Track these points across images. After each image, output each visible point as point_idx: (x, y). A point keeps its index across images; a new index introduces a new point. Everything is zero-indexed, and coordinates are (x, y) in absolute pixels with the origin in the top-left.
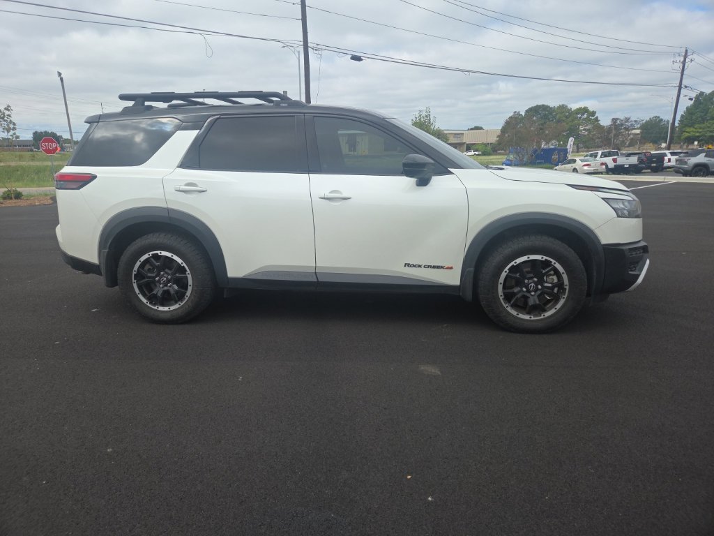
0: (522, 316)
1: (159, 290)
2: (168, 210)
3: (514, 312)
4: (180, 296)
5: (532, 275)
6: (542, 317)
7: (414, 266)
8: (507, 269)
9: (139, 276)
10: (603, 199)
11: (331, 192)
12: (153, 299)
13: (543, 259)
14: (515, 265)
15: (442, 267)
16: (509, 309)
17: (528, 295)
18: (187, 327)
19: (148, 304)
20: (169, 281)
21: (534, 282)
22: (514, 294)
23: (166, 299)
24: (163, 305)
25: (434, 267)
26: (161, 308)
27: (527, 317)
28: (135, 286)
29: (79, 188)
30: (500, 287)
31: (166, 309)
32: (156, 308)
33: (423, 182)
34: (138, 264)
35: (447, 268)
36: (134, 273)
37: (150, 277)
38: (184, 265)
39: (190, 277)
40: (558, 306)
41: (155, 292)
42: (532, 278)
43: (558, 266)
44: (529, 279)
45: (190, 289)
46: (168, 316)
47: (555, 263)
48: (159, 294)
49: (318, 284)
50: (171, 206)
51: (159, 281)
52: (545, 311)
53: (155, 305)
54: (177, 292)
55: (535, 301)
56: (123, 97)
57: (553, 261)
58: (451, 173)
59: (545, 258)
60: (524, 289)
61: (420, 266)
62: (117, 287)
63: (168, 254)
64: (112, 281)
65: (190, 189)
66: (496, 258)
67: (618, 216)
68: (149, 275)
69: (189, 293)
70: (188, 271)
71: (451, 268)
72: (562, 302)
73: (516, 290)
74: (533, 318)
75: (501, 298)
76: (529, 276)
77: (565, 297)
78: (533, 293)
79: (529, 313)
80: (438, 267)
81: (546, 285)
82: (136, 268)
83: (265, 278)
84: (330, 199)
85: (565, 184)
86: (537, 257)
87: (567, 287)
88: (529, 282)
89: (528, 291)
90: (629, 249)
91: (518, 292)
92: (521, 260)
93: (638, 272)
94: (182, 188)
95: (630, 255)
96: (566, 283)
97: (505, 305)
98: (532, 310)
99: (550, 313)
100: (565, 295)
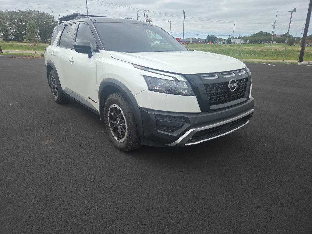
0: (115, 137)
1: (55, 90)
6: (120, 141)
7: (90, 98)
8: (109, 109)
11: (71, 58)
14: (111, 108)
15: (95, 101)
19: (54, 95)
27: (116, 139)
28: (52, 87)
31: (56, 97)
36: (51, 83)
40: (125, 138)
43: (123, 113)
44: (118, 118)
46: (56, 100)
48: (55, 92)
50: (52, 60)
55: (119, 131)
57: (122, 111)
58: (99, 52)
59: (119, 108)
63: (54, 78)
67: (149, 90)
72: (125, 136)
73: (114, 122)
74: (118, 141)
78: (119, 127)
82: (51, 81)
84: (71, 61)
85: (132, 64)
86: (117, 106)
87: (126, 128)
88: (118, 120)
89: (118, 124)
90: (155, 114)
91: (115, 124)
92: (113, 106)
93: (175, 134)
94: (52, 53)
95: (158, 119)
96: (126, 126)
97: (111, 129)
98: (118, 136)
99: (123, 140)
100: (126, 133)
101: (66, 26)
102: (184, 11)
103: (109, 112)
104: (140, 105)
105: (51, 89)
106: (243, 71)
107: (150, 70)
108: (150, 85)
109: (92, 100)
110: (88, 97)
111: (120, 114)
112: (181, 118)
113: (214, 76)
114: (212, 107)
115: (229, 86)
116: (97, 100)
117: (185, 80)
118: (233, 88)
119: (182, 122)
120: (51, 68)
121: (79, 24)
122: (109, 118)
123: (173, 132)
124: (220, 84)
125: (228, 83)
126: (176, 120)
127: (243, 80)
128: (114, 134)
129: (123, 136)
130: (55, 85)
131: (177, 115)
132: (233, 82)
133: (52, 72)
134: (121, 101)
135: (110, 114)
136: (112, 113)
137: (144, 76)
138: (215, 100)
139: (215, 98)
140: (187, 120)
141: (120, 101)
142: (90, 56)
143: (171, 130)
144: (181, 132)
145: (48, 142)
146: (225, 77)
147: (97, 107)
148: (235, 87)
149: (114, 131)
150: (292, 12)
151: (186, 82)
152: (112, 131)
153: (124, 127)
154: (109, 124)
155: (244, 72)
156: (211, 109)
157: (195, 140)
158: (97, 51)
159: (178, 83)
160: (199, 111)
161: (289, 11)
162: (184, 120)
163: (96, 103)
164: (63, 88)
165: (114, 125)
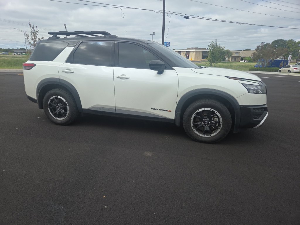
0: (200, 135)
1: (58, 111)
2: (60, 79)
3: (197, 133)
4: (65, 115)
5: (206, 117)
6: (210, 136)
7: (155, 109)
8: (195, 114)
9: (50, 105)
10: (242, 84)
11: (122, 75)
12: (55, 115)
13: (211, 110)
14: (198, 112)
15: (167, 111)
16: (195, 131)
17: (204, 126)
18: (67, 127)
19: (53, 117)
20: (61, 108)
21: (207, 120)
22: (198, 125)
23: (60, 115)
24: (59, 117)
25: (163, 110)
26: (58, 119)
27: (203, 136)
28: (49, 109)
29: (30, 69)
30: (192, 121)
31: (60, 119)
32: (56, 118)
33: (160, 73)
34: (50, 101)
35: (169, 111)
36: (48, 104)
37: (54, 106)
38: (66, 102)
39: (68, 107)
40: (217, 132)
41: (56, 112)
42: (206, 118)
43: (218, 114)
44: (205, 118)
45: (68, 112)
46: (60, 122)
47: (216, 112)
48: (57, 113)
49: (116, 114)
50: (61, 78)
51: (57, 108)
52: (211, 133)
53: (56, 117)
54: (64, 113)
55: (207, 128)
56: (50, 33)
57: (216, 111)
58: (173, 69)
59: (212, 109)
60: (203, 123)
61: (157, 109)
62: (43, 109)
63: (60, 97)
64: (41, 107)
65: (68, 71)
66: (190, 108)
67: (249, 93)
68: (54, 105)
69: (68, 113)
70: (68, 105)
71: (171, 111)
72: (219, 130)
73: (199, 123)
74: (206, 136)
75: (192, 126)
76: (205, 117)
77: (221, 128)
78: (206, 125)
79: (204, 134)
80: (165, 110)
81: (212, 122)
82: (49, 102)
83: (96, 109)
84: (121, 78)
85: (225, 76)
86: (208, 109)
87: (221, 124)
88: (205, 120)
89: (204, 124)
90: (254, 108)
91: (200, 124)
92: (202, 110)
93: (260, 120)
94: (65, 71)
95: (254, 111)
96: (221, 122)
97: (194, 130)
98: (206, 133)
99: (213, 135)
101: (82, 42)
103: (193, 116)
104: (240, 104)
116: (173, 108)
121: (118, 42)
134: (217, 104)
136: (197, 116)
140: (265, 109)
143: (258, 117)
149: (197, 130)
161: (150, 34)
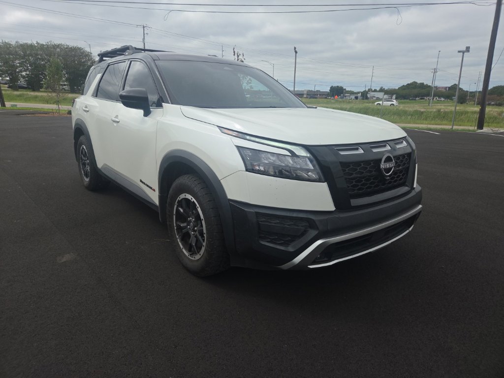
0: (184, 250)
6: (194, 259)
7: (143, 183)
8: (176, 202)
10: (236, 146)
14: (180, 200)
15: (151, 188)
17: (190, 233)
19: (83, 176)
21: (193, 222)
27: (186, 253)
28: (81, 164)
31: (86, 180)
36: (80, 156)
40: (202, 253)
43: (199, 210)
46: (86, 184)
50: (83, 119)
51: (86, 163)
52: (195, 253)
55: (192, 240)
57: (198, 205)
58: (162, 107)
59: (194, 200)
61: (145, 184)
63: (85, 148)
65: (85, 110)
67: (247, 170)
72: (203, 249)
73: (182, 225)
74: (189, 257)
78: (193, 233)
79: (188, 251)
82: (80, 153)
84: (114, 121)
85: (217, 126)
86: (189, 197)
87: (205, 235)
88: (190, 220)
89: (190, 228)
90: (257, 213)
91: (186, 227)
92: (182, 196)
93: (291, 249)
94: (84, 108)
95: (261, 221)
96: (205, 231)
97: (177, 237)
98: (190, 249)
99: (198, 257)
100: (204, 244)
101: (108, 66)
102: (295, 48)
103: (175, 206)
104: (230, 196)
105: (79, 166)
106: (402, 142)
107: (248, 137)
108: (248, 163)
109: (148, 186)
110: (141, 181)
111: (194, 211)
112: (301, 219)
113: (357, 149)
114: (355, 202)
115: (383, 166)
116: (156, 186)
117: (309, 155)
118: (388, 170)
119: (302, 226)
120: (80, 132)
121: (131, 61)
122: (174, 217)
123: (286, 244)
124: (367, 162)
125: (381, 160)
126: (293, 223)
127: (403, 156)
128: (183, 245)
129: (199, 248)
130: (86, 160)
131: (295, 215)
132: (389, 159)
133: (82, 138)
134: (197, 189)
135: (178, 210)
136: (180, 209)
137: (238, 147)
138: (359, 189)
139: (358, 185)
140: (311, 224)
141: (195, 189)
142: (147, 113)
143: (283, 240)
144: (302, 244)
145: (67, 258)
146: (375, 150)
147: (154, 197)
148: (391, 168)
149: (182, 240)
150: (463, 52)
151: (309, 159)
152: (179, 240)
153: (202, 234)
154: (175, 228)
155: (404, 142)
156: (352, 205)
157: (326, 259)
158: (159, 105)
159: (296, 160)
160: (333, 208)
161: (459, 52)
162: (307, 224)
163: (154, 190)
164: (100, 165)
165: (184, 229)
